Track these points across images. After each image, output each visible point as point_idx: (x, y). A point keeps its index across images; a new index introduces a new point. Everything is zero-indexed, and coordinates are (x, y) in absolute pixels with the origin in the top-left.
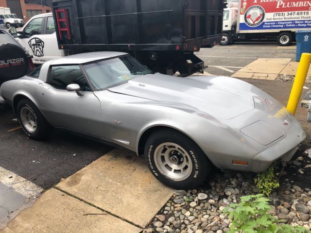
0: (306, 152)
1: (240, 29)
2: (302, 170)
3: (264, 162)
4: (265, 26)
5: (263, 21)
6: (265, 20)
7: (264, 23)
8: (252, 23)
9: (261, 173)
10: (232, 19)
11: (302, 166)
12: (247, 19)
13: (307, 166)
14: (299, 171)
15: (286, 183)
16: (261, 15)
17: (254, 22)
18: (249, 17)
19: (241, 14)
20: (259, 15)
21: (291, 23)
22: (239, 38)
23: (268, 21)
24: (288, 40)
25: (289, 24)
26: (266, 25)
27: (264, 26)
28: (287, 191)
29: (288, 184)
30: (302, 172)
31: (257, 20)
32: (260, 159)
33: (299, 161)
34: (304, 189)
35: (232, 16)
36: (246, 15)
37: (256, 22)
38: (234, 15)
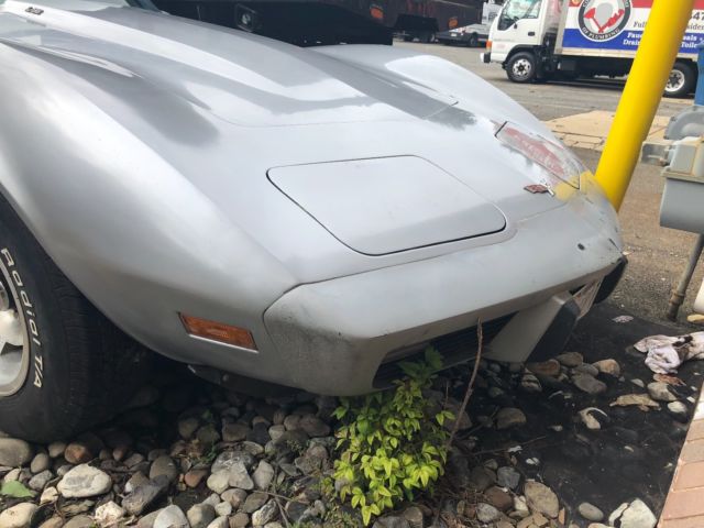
0: (640, 346)
1: (564, 45)
2: (596, 415)
3: (331, 339)
4: (629, 42)
5: (625, 28)
6: (629, 26)
7: (626, 32)
8: (596, 30)
9: (357, 402)
10: (548, 17)
11: (603, 399)
12: (585, 20)
13: (623, 400)
14: (581, 418)
15: (503, 462)
16: (621, 11)
17: (601, 29)
18: (591, 14)
19: (572, 4)
20: (616, 11)
21: (695, 38)
22: (559, 67)
23: (637, 29)
24: (682, 83)
25: (688, 42)
26: (631, 39)
27: (626, 42)
28: (487, 506)
29: (506, 472)
30: (592, 423)
31: (610, 24)
32: (304, 320)
33: (601, 376)
34: (575, 505)
35: (548, 9)
36: (582, 10)
37: (607, 30)
38: (553, 7)
